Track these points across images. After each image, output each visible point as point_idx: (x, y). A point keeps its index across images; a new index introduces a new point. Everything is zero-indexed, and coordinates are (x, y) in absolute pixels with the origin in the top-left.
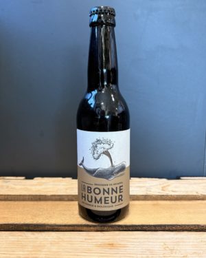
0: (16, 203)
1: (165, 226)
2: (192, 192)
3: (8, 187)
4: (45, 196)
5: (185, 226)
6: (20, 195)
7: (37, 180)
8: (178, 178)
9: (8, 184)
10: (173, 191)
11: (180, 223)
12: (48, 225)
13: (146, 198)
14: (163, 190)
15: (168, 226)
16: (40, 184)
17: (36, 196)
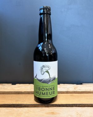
0: (8, 95)
1: (76, 105)
2: (88, 90)
3: (4, 88)
4: (21, 92)
5: (86, 104)
6: (10, 92)
7: (17, 85)
8: (81, 84)
9: (4, 87)
10: (79, 90)
11: (83, 103)
12: (23, 105)
13: (67, 92)
14: (75, 89)
15: (78, 104)
16: (19, 87)
17: (17, 92)
